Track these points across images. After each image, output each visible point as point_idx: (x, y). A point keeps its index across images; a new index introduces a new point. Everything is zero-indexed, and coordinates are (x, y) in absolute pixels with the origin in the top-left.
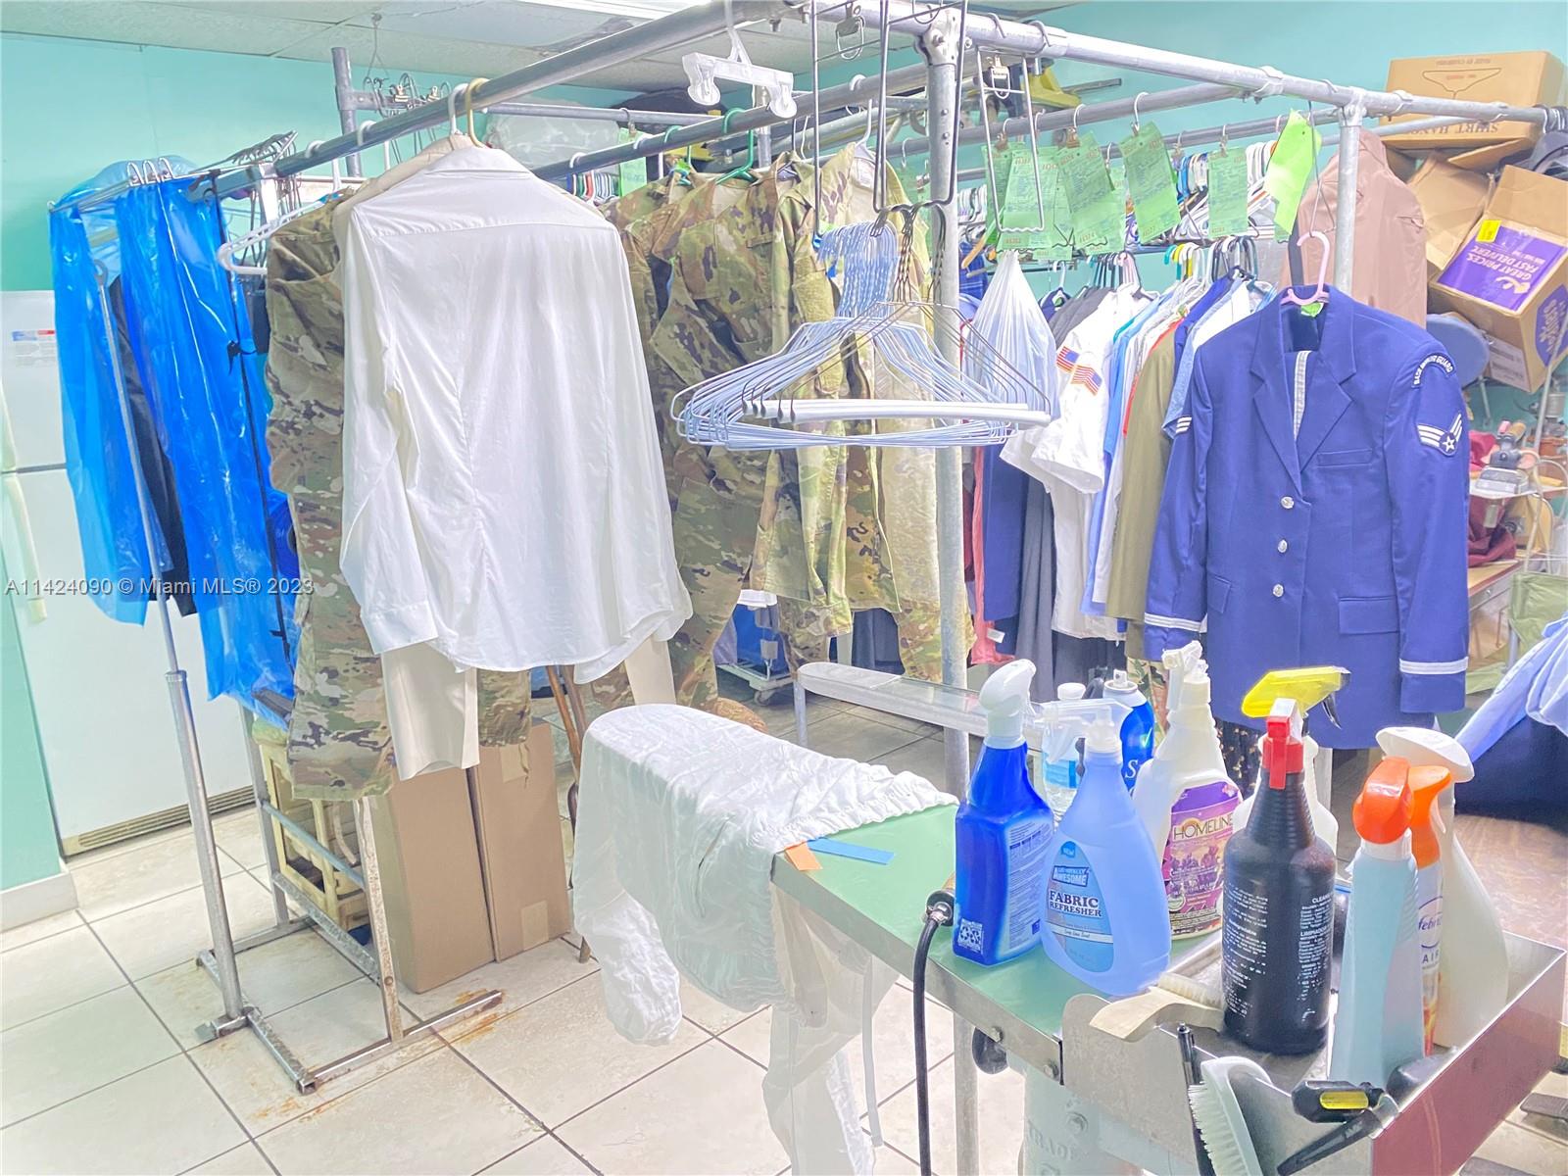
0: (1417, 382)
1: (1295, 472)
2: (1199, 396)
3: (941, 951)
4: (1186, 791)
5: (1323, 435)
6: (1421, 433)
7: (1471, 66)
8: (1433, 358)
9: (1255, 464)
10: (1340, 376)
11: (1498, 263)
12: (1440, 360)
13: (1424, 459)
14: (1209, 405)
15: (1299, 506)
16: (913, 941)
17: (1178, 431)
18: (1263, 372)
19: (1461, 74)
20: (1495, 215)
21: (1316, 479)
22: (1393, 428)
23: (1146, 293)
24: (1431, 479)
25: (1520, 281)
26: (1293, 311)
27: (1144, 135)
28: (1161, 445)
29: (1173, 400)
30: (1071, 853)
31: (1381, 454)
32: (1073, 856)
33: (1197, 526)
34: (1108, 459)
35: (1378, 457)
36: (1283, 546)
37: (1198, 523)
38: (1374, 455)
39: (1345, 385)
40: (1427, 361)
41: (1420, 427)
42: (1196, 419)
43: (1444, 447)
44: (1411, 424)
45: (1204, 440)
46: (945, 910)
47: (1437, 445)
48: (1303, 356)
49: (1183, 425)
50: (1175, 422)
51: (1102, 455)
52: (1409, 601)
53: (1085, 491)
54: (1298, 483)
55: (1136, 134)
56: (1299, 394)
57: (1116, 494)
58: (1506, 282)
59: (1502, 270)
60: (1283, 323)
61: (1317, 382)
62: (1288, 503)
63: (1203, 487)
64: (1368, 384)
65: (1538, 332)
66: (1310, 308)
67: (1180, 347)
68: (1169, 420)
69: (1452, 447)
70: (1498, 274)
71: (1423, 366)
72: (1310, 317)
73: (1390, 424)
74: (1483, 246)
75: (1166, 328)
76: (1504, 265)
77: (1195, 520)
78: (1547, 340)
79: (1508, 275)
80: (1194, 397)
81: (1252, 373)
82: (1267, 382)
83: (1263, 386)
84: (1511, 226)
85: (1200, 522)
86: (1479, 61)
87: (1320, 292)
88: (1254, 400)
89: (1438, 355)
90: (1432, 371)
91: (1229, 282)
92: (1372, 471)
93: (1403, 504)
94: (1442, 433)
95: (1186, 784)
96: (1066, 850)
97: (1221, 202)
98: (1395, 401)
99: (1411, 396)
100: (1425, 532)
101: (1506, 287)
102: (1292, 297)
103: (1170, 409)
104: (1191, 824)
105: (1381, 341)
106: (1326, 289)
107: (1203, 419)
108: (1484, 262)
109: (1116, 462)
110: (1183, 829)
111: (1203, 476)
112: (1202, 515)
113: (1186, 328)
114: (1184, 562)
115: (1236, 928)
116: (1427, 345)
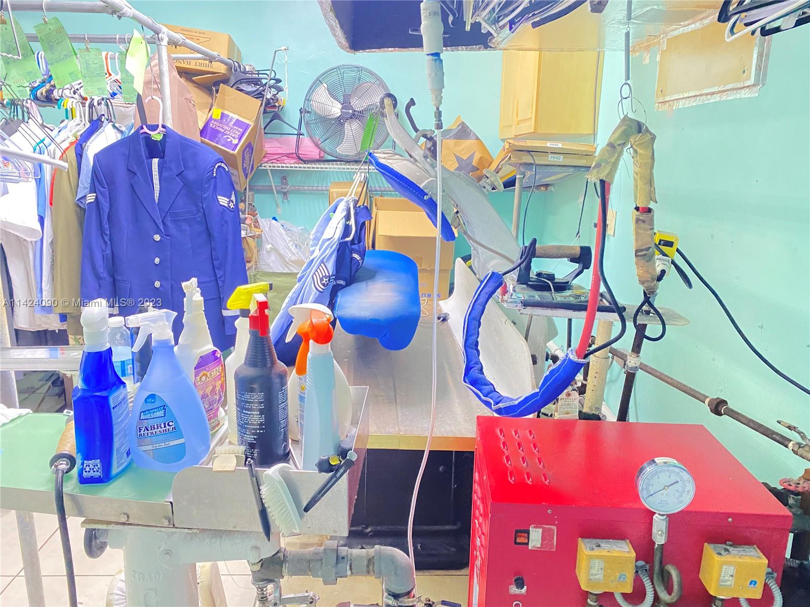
0: (215, 175)
1: (159, 222)
2: (99, 182)
3: (71, 486)
4: (201, 357)
5: (171, 202)
6: (219, 200)
7: (198, 34)
8: (220, 164)
9: (136, 219)
10: (176, 172)
11: (223, 129)
12: (223, 165)
13: (222, 212)
14: (106, 187)
15: (163, 239)
16: (50, 488)
17: (88, 202)
18: (135, 169)
19: (193, 37)
20: (219, 107)
21: (169, 224)
22: (206, 197)
23: (47, 125)
24: (226, 222)
25: (234, 138)
26: (148, 138)
27: (51, 24)
28: (76, 211)
29: (80, 185)
30: (153, 401)
31: (202, 210)
32: (154, 402)
33: (107, 254)
34: (41, 220)
35: (200, 212)
36: (157, 261)
37: (107, 253)
38: (198, 211)
39: (179, 176)
40: (218, 165)
41: (219, 197)
42: (99, 194)
43: (230, 207)
44: (215, 196)
45: (105, 206)
46: (65, 463)
47: (227, 205)
48: (155, 161)
49: (91, 198)
50: (84, 197)
51: (37, 218)
52: (223, 282)
53: (29, 240)
54: (161, 227)
55: (46, 23)
56: (156, 181)
57: (50, 240)
58: (228, 138)
59: (226, 132)
60: (142, 142)
61: (164, 174)
62: (157, 238)
63: (108, 232)
64: (191, 175)
65: (243, 162)
66: (157, 136)
67: (80, 155)
68: (79, 196)
69: (233, 206)
70: (224, 134)
71: (216, 167)
72: (157, 141)
73: (205, 196)
74: (215, 120)
75: (68, 145)
76: (226, 130)
77: (105, 251)
78: (246, 167)
79: (228, 135)
80: (97, 183)
81: (129, 170)
82: (138, 174)
83: (136, 176)
84: (226, 112)
85: (108, 252)
86: (200, 33)
87: (160, 128)
88: (131, 184)
89: (222, 162)
90: (220, 170)
91: (100, 122)
92: (199, 219)
93: (216, 234)
94: (228, 200)
95: (199, 354)
96: (149, 400)
97: (90, 77)
98: (206, 184)
99: (213, 181)
100: (227, 247)
101: (229, 140)
102: (146, 130)
103: (79, 190)
104: (203, 375)
105: (195, 154)
106: (163, 127)
107: (103, 194)
108: (217, 128)
109: (47, 222)
110: (201, 378)
111: (107, 226)
112: (109, 247)
113: (81, 145)
114: (101, 275)
115: (248, 414)
116: (216, 157)
